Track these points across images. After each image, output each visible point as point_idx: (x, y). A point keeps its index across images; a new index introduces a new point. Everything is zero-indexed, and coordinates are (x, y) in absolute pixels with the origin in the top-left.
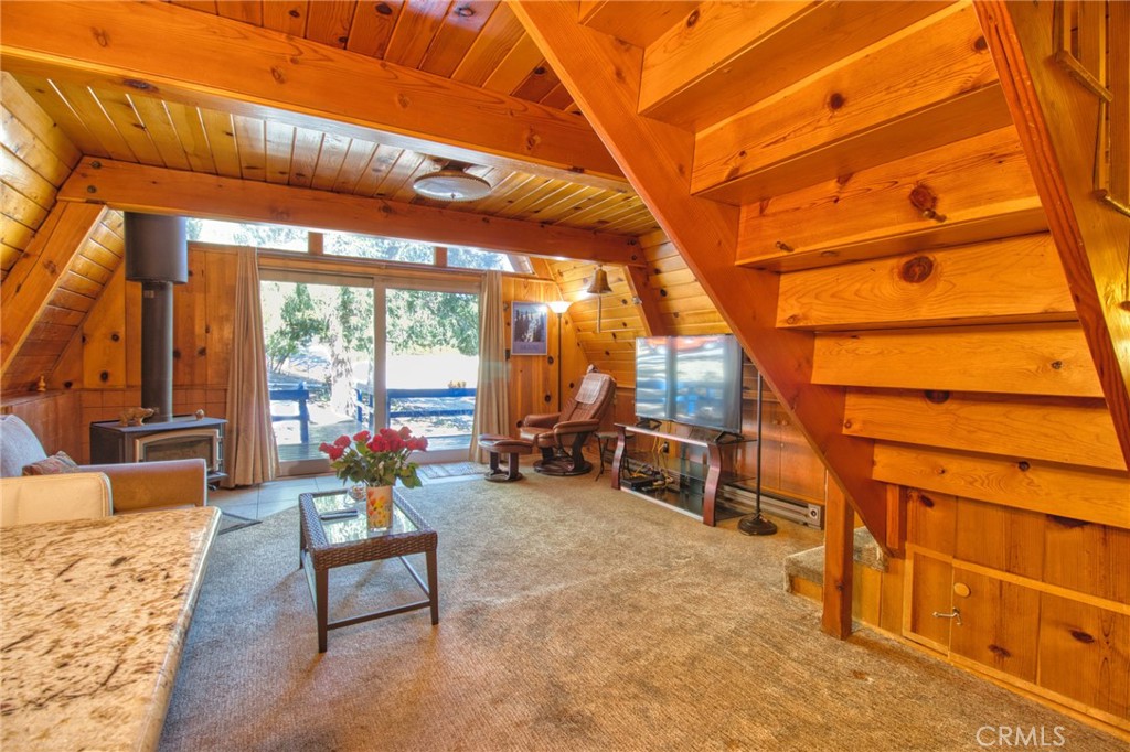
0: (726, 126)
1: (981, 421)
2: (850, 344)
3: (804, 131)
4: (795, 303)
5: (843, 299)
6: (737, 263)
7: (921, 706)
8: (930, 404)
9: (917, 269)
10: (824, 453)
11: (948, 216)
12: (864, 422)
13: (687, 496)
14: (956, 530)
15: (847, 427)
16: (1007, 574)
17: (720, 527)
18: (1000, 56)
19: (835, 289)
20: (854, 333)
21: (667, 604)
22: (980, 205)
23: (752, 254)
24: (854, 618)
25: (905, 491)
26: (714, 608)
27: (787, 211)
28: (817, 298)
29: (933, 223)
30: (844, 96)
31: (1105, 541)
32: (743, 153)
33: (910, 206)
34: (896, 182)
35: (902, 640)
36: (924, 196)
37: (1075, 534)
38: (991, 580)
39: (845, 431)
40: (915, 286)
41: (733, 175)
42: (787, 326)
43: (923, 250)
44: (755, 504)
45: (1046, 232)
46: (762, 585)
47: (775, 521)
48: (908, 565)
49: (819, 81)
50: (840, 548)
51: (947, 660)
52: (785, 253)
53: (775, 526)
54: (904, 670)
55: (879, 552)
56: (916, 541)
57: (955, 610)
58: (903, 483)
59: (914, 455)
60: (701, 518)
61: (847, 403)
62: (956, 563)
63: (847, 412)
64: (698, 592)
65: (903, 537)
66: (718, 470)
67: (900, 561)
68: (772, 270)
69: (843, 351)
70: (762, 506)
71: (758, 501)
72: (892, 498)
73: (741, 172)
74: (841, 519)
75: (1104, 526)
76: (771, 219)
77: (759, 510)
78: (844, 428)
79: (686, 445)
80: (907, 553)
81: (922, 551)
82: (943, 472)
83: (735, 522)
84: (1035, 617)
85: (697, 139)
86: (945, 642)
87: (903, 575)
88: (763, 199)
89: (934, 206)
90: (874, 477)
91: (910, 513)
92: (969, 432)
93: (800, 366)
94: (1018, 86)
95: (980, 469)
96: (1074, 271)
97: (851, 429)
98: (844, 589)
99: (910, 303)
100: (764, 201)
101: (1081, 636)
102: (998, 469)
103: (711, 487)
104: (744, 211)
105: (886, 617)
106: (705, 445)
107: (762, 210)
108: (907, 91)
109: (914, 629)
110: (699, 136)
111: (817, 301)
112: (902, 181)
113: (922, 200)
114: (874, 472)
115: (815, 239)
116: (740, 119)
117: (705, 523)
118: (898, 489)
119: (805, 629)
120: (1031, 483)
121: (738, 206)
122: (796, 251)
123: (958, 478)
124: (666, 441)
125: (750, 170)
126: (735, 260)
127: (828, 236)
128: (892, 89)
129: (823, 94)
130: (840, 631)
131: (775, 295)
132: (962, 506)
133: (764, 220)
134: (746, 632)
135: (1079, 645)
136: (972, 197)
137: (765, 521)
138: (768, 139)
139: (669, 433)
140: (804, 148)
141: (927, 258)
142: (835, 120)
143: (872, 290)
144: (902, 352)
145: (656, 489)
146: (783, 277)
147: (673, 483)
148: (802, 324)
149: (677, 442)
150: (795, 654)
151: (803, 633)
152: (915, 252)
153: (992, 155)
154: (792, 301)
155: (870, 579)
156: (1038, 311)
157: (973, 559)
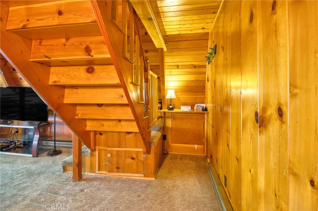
0: (22, 8)
1: (110, 111)
2: (75, 91)
3: (50, 19)
4: (56, 77)
5: (70, 76)
6: (30, 60)
7: (99, 192)
8: (98, 107)
9: (90, 70)
10: (69, 125)
11: (94, 56)
12: (82, 114)
13: (27, 148)
14: (108, 140)
15: (77, 116)
16: (118, 148)
17: (39, 157)
18: (96, 14)
19: (68, 74)
20: (77, 87)
21: (8, 195)
22: (101, 54)
23: (36, 58)
24: (83, 173)
25: (95, 132)
26: (32, 189)
27: (49, 45)
28: (62, 75)
29: (90, 57)
30: (62, 12)
31: (136, 136)
32: (28, 20)
33: (85, 51)
34: (81, 44)
35: (96, 174)
36: (88, 49)
37: (131, 135)
38: (115, 151)
39: (76, 117)
40: (90, 75)
41: (24, 27)
42: (53, 84)
43: (92, 65)
44: (53, 145)
45: (112, 64)
46: (53, 173)
47: (62, 149)
48: (97, 152)
49: (55, 5)
50: (77, 153)
51: (107, 175)
52: (48, 59)
53: (61, 151)
54: (96, 183)
55: (89, 151)
56: (99, 146)
57: (108, 161)
58: (94, 130)
59: (96, 122)
60: (31, 155)
61: (77, 109)
62: (108, 149)
63: (77, 111)
64: (25, 185)
65: (95, 145)
66: (38, 136)
67: (95, 152)
68: (47, 65)
69: (74, 93)
70: (56, 145)
71: (55, 144)
72: (92, 135)
73: (27, 27)
74: (77, 144)
75: (135, 132)
76: (44, 47)
77: (55, 147)
78: (76, 116)
79: (26, 129)
80: (97, 149)
81: (100, 148)
82: (103, 125)
83: (46, 153)
84: (124, 157)
85: (10, 10)
86: (106, 171)
87: (96, 156)
88: (41, 39)
89: (90, 52)
90: (86, 130)
91: (97, 138)
92: (107, 114)
93: (59, 97)
94: (101, 24)
95: (111, 123)
96: (119, 73)
97: (78, 116)
98: (79, 165)
99: (88, 79)
100: (41, 40)
101: (133, 158)
102: (115, 122)
103: (35, 143)
104: (34, 42)
105: (92, 170)
106: (33, 127)
107: (40, 43)
108: (79, 17)
109: (99, 170)
110: (11, 9)
111: (63, 77)
112: (83, 44)
113: (88, 50)
114: (86, 128)
115: (58, 56)
116: (27, 8)
117: (33, 157)
118: (93, 132)
119: (67, 183)
120: (121, 125)
121: (31, 40)
122: (52, 59)
123: (107, 127)
124: (17, 128)
125: (31, 27)
126: (30, 59)
127: (62, 56)
128: (75, 15)
129: (55, 9)
130: (78, 179)
131: (49, 74)
132: (109, 134)
133: (41, 47)
134: (44, 193)
135: (133, 160)
136: (99, 52)
137: (58, 150)
138: (38, 18)
139: (18, 125)
140: (49, 25)
141: (93, 67)
142: (59, 18)
143: (79, 75)
144: (89, 93)
145: (11, 149)
146: (51, 68)
147: (20, 144)
148: (58, 84)
149: (22, 128)
150: (62, 193)
151: (66, 184)
152: (90, 65)
153: (104, 42)
154: (55, 76)
155: (87, 160)
156: (116, 83)
157: (111, 147)
